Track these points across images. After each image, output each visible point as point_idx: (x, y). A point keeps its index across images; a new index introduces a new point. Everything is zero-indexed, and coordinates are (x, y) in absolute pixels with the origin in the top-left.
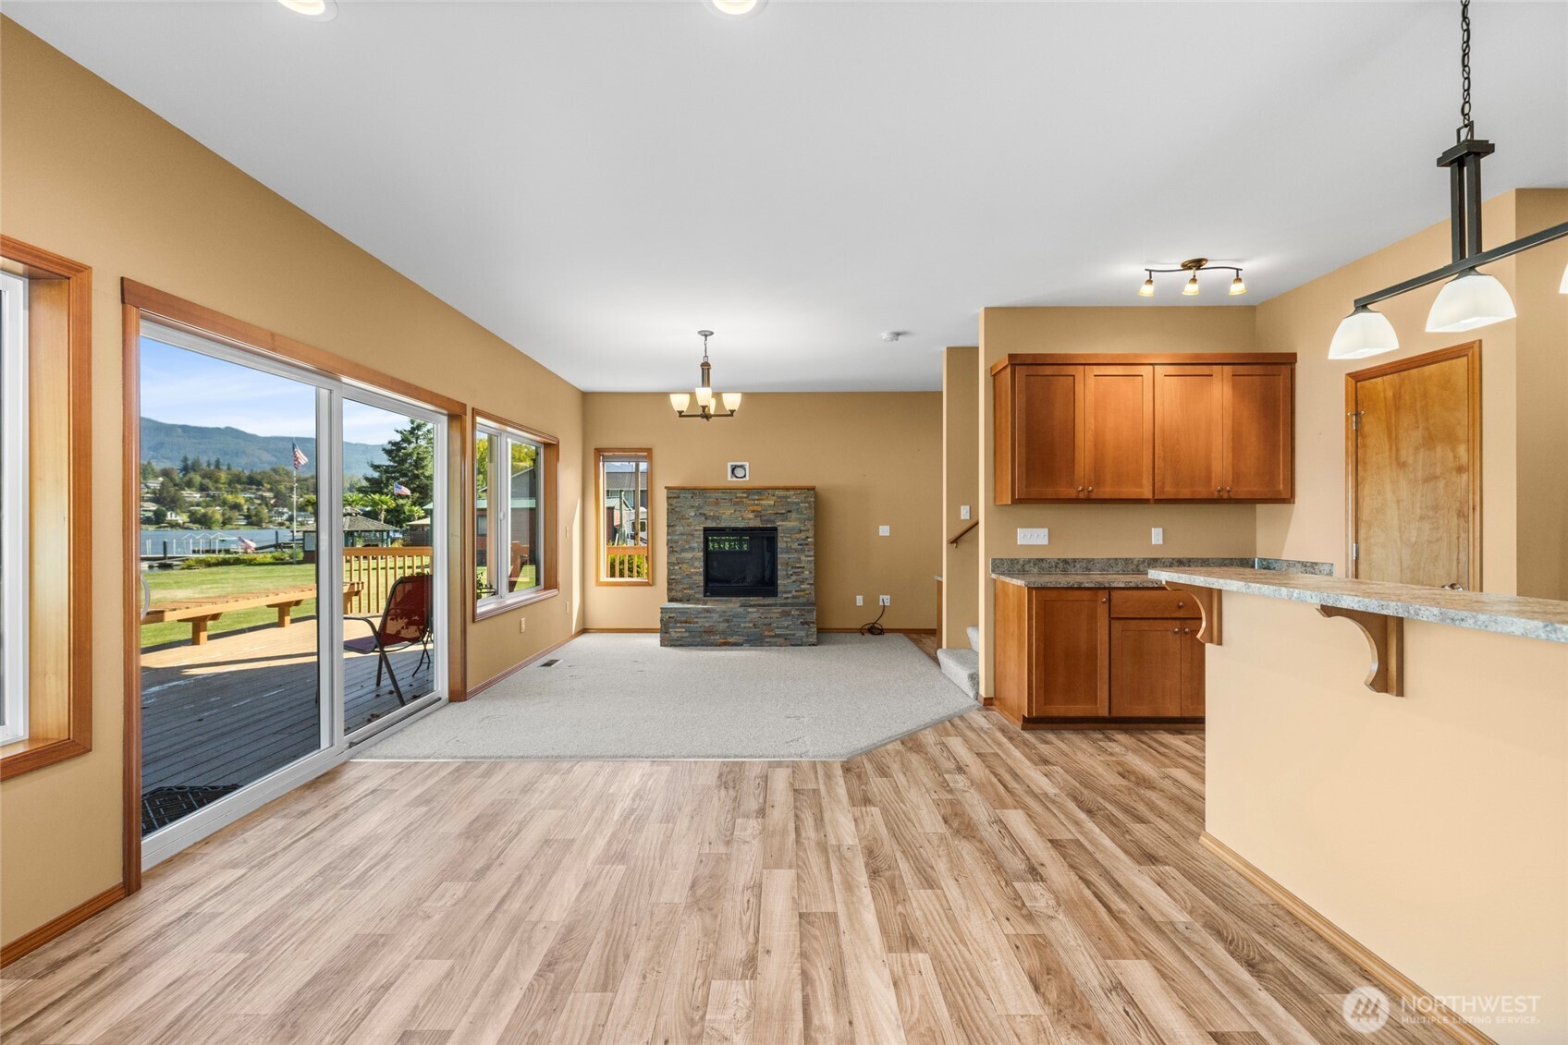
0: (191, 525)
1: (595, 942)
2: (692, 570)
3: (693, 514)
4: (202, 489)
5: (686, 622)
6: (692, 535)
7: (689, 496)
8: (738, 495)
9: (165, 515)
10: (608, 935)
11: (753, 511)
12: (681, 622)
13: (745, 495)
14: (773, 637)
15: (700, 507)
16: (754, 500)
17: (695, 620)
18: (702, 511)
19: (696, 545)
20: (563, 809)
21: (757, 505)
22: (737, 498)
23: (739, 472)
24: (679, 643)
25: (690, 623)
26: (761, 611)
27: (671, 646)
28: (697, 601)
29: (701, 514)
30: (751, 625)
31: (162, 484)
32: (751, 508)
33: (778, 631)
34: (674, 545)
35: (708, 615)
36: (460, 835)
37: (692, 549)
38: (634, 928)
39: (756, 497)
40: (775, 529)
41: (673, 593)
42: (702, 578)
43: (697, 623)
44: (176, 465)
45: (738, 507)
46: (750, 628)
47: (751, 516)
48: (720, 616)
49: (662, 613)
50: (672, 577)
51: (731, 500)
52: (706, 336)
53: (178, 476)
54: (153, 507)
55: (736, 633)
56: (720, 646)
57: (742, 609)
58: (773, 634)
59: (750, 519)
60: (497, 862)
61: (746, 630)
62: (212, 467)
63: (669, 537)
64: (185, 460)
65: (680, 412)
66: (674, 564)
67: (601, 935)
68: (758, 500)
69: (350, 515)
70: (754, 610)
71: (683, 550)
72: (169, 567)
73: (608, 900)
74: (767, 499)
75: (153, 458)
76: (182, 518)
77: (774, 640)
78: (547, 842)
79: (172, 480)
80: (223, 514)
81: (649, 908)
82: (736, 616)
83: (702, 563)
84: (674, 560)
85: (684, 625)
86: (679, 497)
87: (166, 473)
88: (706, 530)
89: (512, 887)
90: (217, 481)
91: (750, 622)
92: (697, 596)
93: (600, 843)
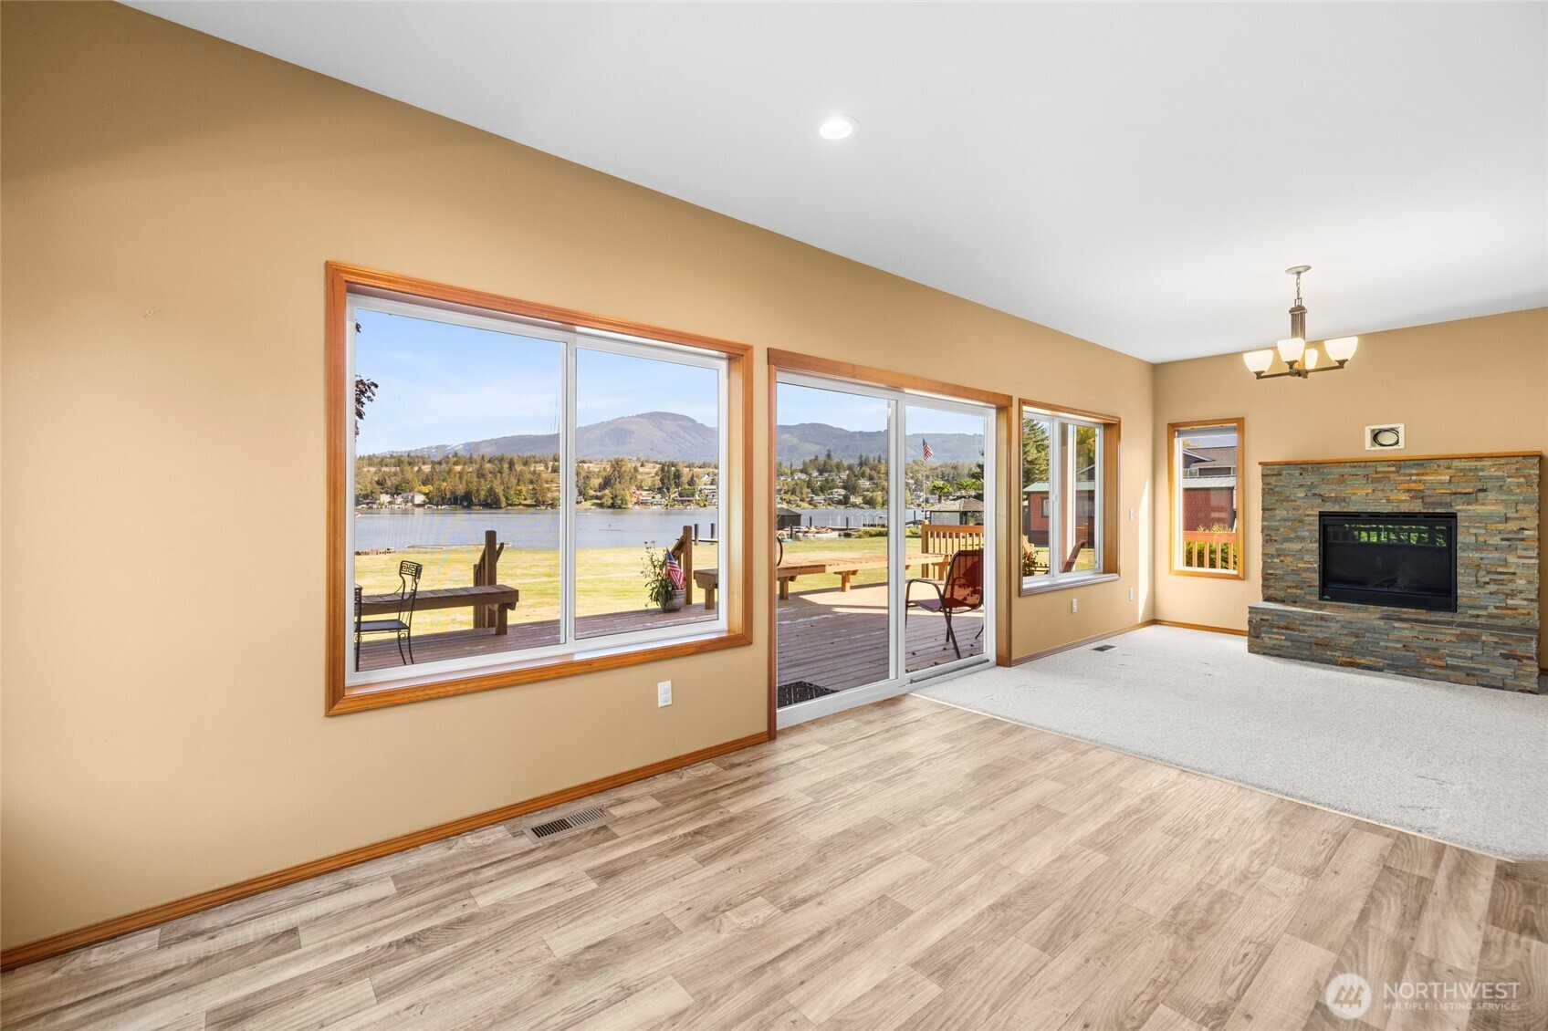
0: (864, 505)
1: (1051, 907)
2: (1300, 565)
3: (1302, 495)
4: (871, 478)
5: (1287, 628)
6: (1301, 521)
7: (1297, 473)
8: (1379, 469)
9: (849, 498)
10: (1065, 908)
11: (1408, 491)
12: (1279, 628)
13: (1393, 469)
14: (1441, 667)
15: (1313, 486)
16: (1411, 475)
17: (1301, 627)
18: (1317, 491)
19: (1307, 534)
20: (1065, 784)
21: (1415, 482)
22: (1377, 473)
23: (1387, 438)
24: (1276, 652)
25: (1293, 630)
26: (1418, 628)
27: (1264, 654)
28: (1310, 604)
29: (1315, 494)
30: (1400, 645)
31: (848, 475)
32: (1406, 486)
33: (1451, 661)
34: (1273, 533)
35: (1323, 623)
36: (968, 775)
37: (1302, 539)
38: (1093, 915)
39: (1414, 472)
40: (1454, 516)
41: (1271, 592)
42: (1316, 576)
43: (1304, 631)
44: (855, 461)
45: (1379, 486)
46: (1397, 649)
47: (1404, 497)
48: (1343, 627)
49: (1250, 612)
50: (1269, 572)
51: (1366, 476)
52: (1299, 273)
53: (857, 469)
54: (843, 492)
55: (1371, 653)
56: (1341, 665)
57: (1382, 623)
58: (1443, 664)
59: (1403, 501)
60: (990, 807)
61: (1389, 652)
62: (876, 462)
63: (1266, 523)
64: (861, 457)
65: (1259, 375)
66: (1272, 556)
67: (1058, 905)
68: (1417, 475)
69: (965, 497)
70: (1405, 625)
71: (1287, 540)
72: (848, 535)
73: (1077, 879)
74: (1436, 472)
75: (843, 457)
76: (859, 500)
77: (1444, 672)
78: (1038, 807)
79: (853, 472)
80: (883, 498)
81: (1118, 905)
82: (1374, 630)
83: (1317, 558)
84: (1272, 550)
85: (1284, 631)
86: (1281, 475)
87: (850, 468)
88: (1322, 515)
89: (995, 831)
90: (879, 473)
91: (1398, 641)
92: (1308, 597)
93: (1090, 827)
